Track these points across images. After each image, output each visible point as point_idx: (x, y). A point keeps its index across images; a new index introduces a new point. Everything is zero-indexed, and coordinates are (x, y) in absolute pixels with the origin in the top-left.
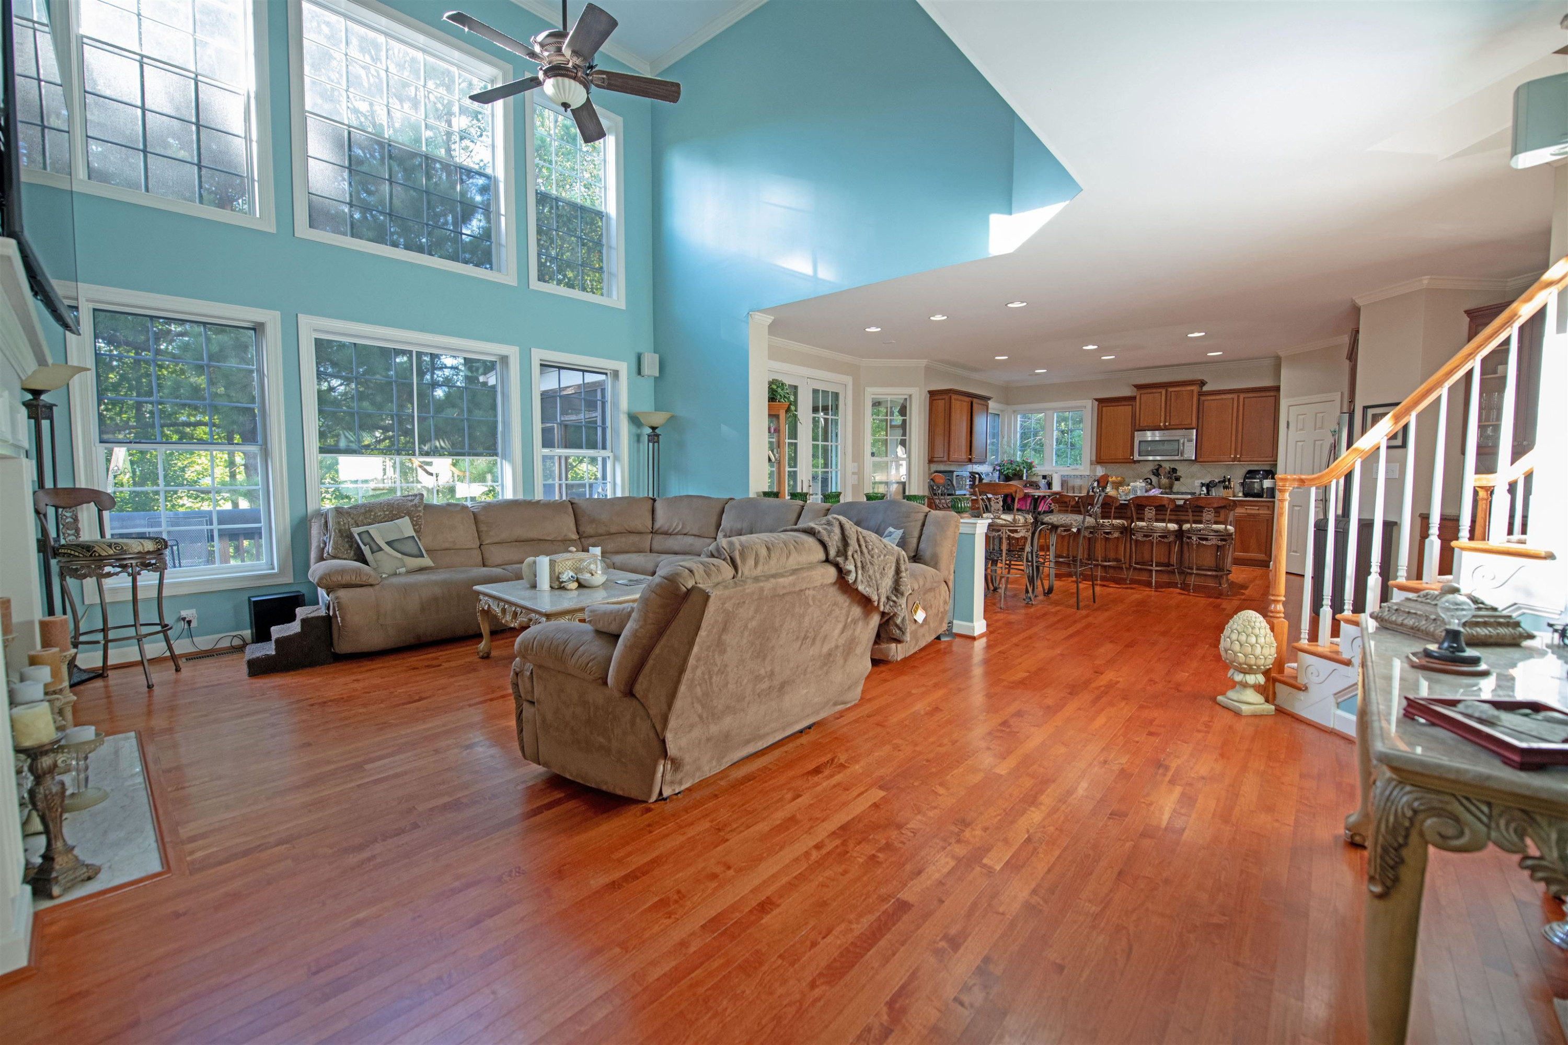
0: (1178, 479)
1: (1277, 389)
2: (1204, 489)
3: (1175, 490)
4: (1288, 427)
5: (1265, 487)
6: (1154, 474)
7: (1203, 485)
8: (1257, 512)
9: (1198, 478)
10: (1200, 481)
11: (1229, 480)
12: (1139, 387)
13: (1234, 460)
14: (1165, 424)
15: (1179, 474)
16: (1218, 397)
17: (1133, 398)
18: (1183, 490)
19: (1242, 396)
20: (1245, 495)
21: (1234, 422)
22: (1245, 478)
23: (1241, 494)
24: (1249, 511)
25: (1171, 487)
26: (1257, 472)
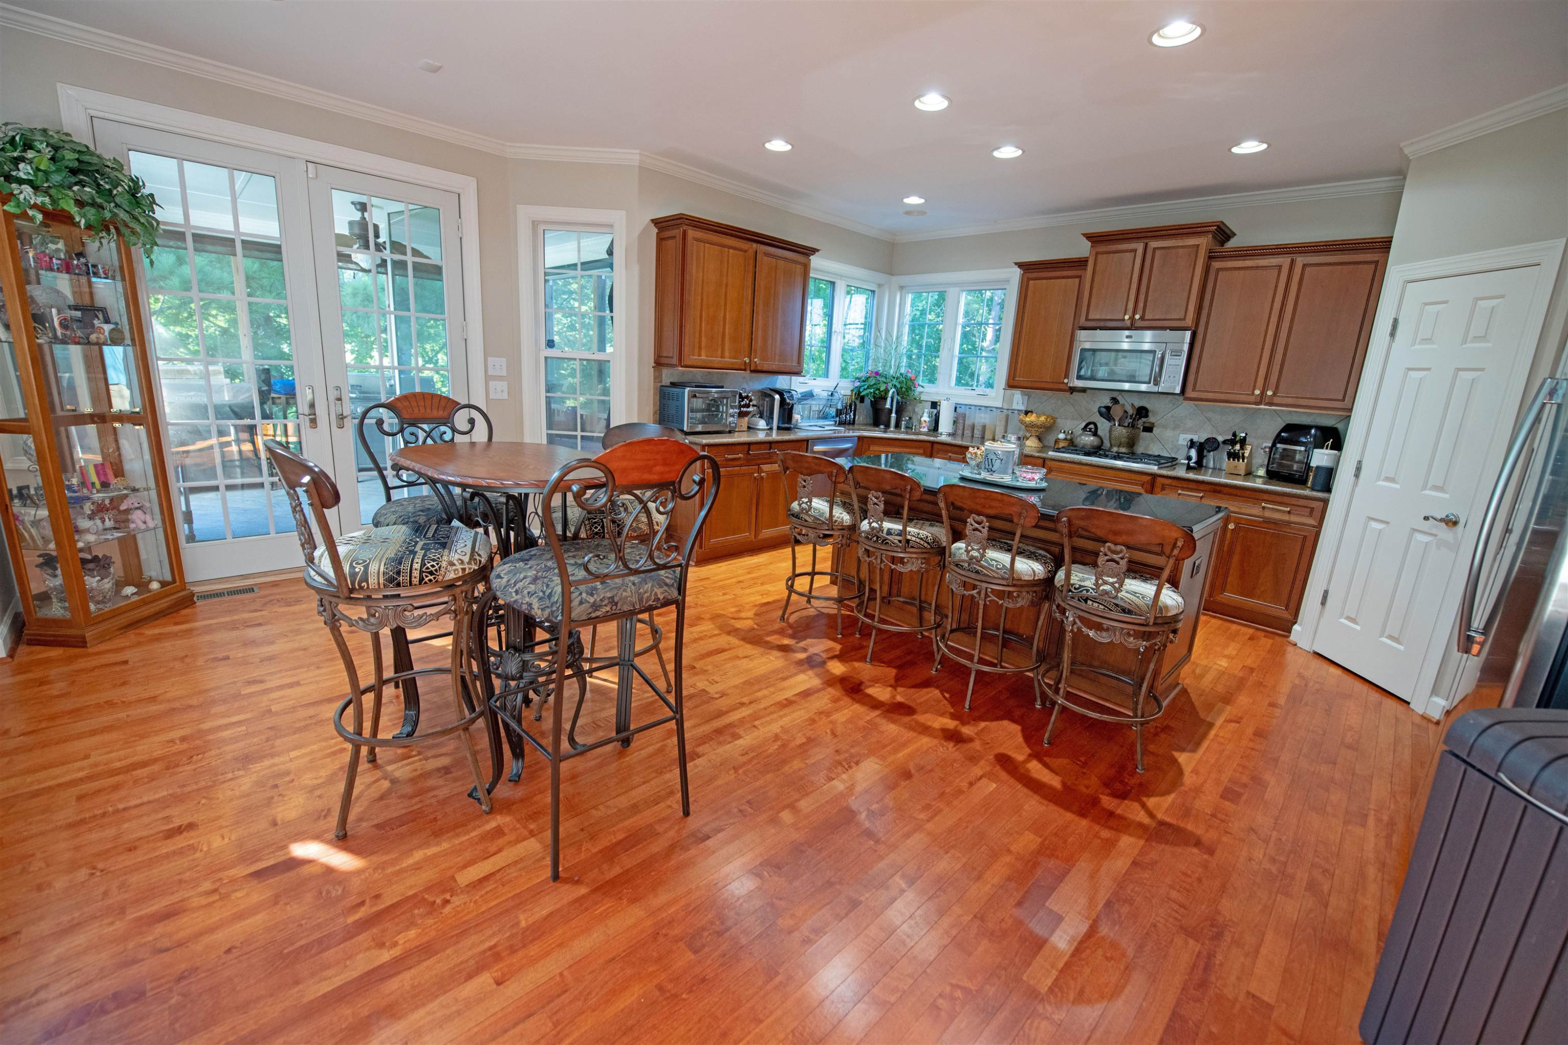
0: (1149, 429)
1: (1384, 245)
2: (1193, 453)
3: (1140, 449)
4: (1393, 334)
5: (1313, 464)
6: (1101, 414)
7: (1192, 444)
8: (1286, 517)
9: (1185, 431)
10: (1189, 437)
11: (1243, 442)
12: (1095, 239)
13: (1261, 400)
14: (1132, 318)
15: (1151, 419)
16: (1249, 263)
17: (1081, 263)
18: (1155, 450)
19: (1300, 260)
20: (1272, 475)
21: (1274, 319)
22: (1278, 439)
23: (1262, 472)
24: (1268, 514)
25: (1131, 443)
26: (1303, 429)
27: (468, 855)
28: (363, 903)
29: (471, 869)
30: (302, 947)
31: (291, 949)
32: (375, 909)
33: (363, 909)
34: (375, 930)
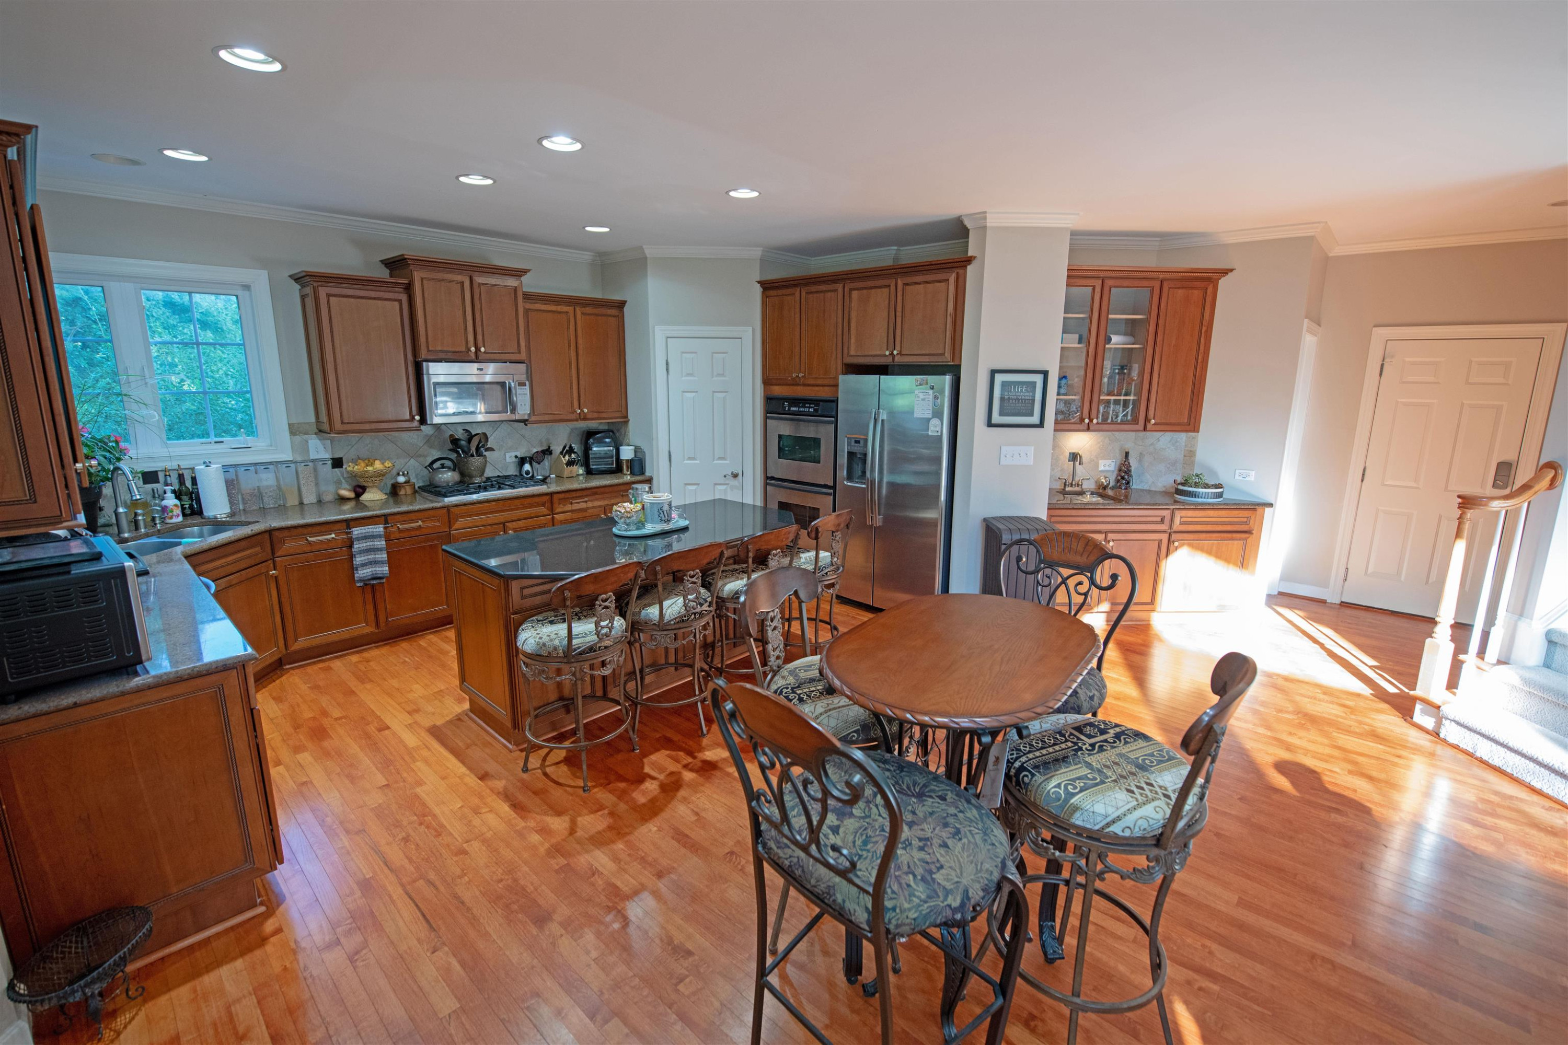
13: (579, 417)
14: (476, 350)
16: (547, 307)
19: (579, 309)
21: (574, 354)
27: (1110, 941)
28: (1200, 989)
29: (1119, 933)
30: (1258, 1005)
31: (1266, 1011)
32: (1196, 977)
33: (1203, 985)
34: (1208, 965)
